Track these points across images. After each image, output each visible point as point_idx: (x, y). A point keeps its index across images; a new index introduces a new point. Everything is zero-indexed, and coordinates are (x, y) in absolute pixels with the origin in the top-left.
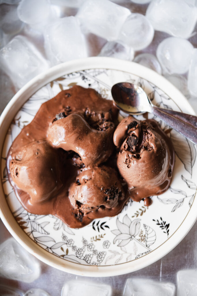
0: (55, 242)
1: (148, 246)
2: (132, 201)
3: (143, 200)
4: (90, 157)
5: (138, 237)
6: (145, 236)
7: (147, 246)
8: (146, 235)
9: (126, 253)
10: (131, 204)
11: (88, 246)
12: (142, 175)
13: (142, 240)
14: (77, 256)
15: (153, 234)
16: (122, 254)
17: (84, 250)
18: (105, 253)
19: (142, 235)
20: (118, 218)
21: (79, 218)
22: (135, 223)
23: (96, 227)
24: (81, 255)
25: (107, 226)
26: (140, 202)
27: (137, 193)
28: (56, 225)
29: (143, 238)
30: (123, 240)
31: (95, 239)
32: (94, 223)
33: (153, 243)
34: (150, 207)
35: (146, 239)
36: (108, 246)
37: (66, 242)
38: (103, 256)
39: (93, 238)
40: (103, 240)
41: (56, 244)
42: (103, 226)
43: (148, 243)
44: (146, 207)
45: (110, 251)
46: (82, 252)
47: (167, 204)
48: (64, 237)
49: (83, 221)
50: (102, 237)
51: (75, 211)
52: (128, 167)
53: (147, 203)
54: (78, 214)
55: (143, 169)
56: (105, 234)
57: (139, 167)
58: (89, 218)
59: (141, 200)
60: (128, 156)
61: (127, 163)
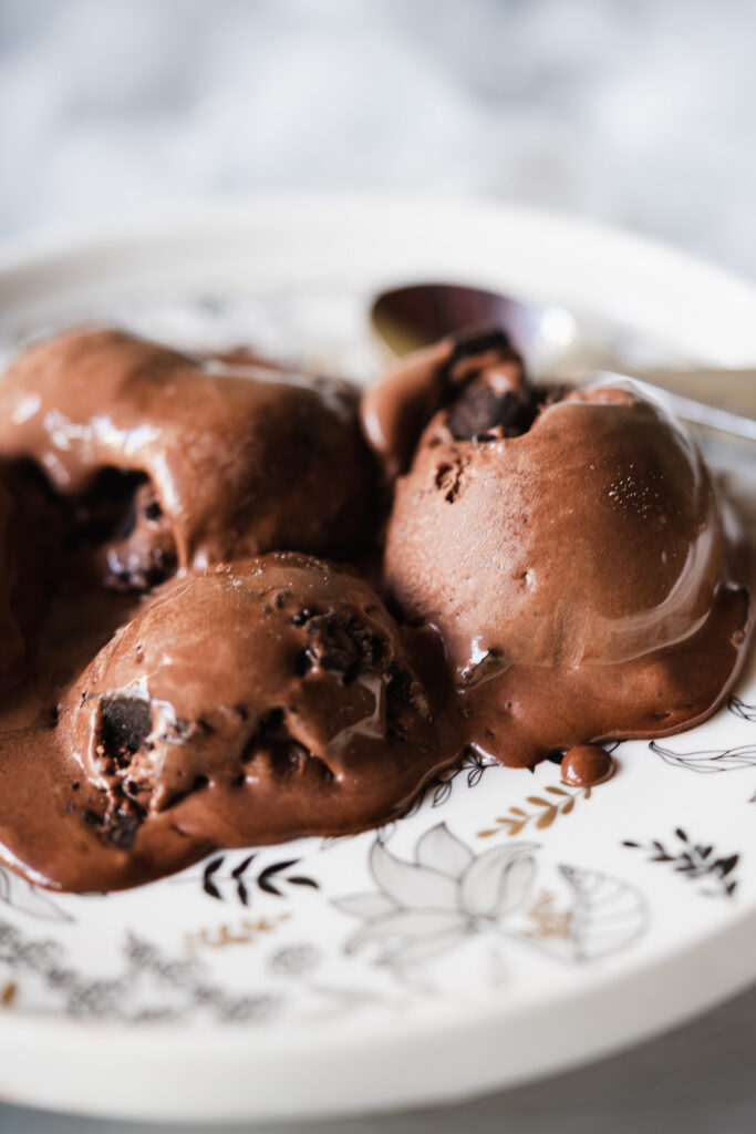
2: (481, 767)
3: (556, 758)
4: (211, 461)
5: (519, 921)
6: (569, 916)
8: (580, 912)
10: (470, 782)
13: (548, 932)
15: (628, 901)
19: (551, 912)
20: (380, 843)
21: (114, 829)
22: (497, 861)
23: (227, 887)
25: (301, 881)
26: (532, 770)
27: (517, 710)
29: (556, 927)
31: (214, 936)
32: (213, 868)
34: (599, 791)
39: (204, 933)
40: (267, 944)
44: (577, 792)
47: (723, 770)
49: (139, 846)
50: (263, 926)
51: (86, 794)
52: (450, 498)
53: (579, 772)
54: (111, 808)
55: (550, 476)
56: (285, 917)
57: (519, 469)
58: (181, 834)
59: (539, 760)
60: (455, 451)
61: (446, 483)
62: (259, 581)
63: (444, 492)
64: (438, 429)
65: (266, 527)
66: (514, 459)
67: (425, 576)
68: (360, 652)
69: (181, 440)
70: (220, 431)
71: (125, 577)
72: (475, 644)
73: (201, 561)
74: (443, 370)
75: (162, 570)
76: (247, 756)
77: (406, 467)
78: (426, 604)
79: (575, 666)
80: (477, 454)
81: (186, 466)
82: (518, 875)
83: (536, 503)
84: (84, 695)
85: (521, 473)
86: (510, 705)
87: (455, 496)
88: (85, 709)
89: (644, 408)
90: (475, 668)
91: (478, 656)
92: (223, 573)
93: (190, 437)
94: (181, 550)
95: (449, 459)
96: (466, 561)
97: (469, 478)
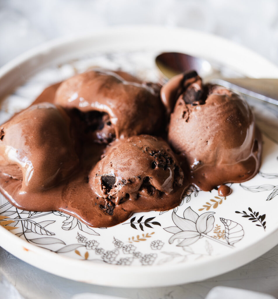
0: (65, 244)
1: (231, 244)
2: (197, 191)
3: (217, 189)
5: (212, 234)
6: (224, 232)
7: (229, 244)
8: (227, 231)
9: (193, 253)
10: (195, 195)
11: (124, 247)
13: (220, 237)
14: (104, 261)
15: (239, 228)
16: (186, 256)
17: (117, 253)
18: (155, 256)
19: (220, 231)
20: (174, 212)
21: (107, 210)
22: (205, 217)
23: (137, 225)
24: (112, 259)
25: (156, 223)
26: (211, 192)
28: (66, 224)
29: (222, 235)
30: (185, 239)
31: (136, 239)
32: (133, 220)
33: (240, 240)
34: (228, 197)
35: (227, 235)
36: (159, 247)
37: (84, 244)
38: (152, 259)
39: (133, 238)
40: (149, 240)
41: (67, 246)
42: (150, 223)
43: (230, 241)
44: (222, 198)
45: (164, 253)
46: (114, 256)
47: (259, 191)
48: (81, 238)
49: (114, 214)
50: (147, 236)
51: (100, 200)
52: (187, 121)
53: (222, 192)
54: (106, 204)
55: (213, 115)
56: (153, 233)
57: (205, 114)
58: (124, 210)
59: (212, 189)
60: (187, 107)
61: (185, 117)
62: (141, 144)
63: (185, 120)
64: (180, 100)
65: (138, 128)
66: (203, 111)
67: (181, 141)
68: (167, 162)
69: (117, 105)
70: (127, 103)
71: (101, 140)
72: (195, 160)
73: (122, 137)
75: (111, 138)
76: (140, 189)
77: (172, 111)
78: (181, 148)
79: (219, 164)
80: (193, 109)
81: (118, 112)
82: (211, 220)
83: (209, 123)
84: (96, 175)
85: (205, 115)
86: (204, 174)
87: (188, 121)
88: (97, 178)
89: (234, 95)
90: (195, 165)
91: (196, 162)
92: (130, 142)
93: (119, 104)
94: (117, 134)
95: (186, 110)
96: (192, 138)
97: (192, 116)
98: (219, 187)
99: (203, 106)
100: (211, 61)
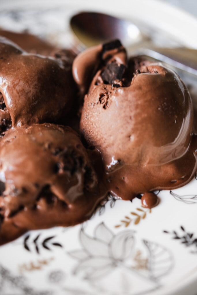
2: (114, 200)
3: (140, 197)
4: (23, 90)
5: (130, 262)
6: (147, 261)
10: (111, 205)
12: (136, 116)
15: (166, 255)
20: (82, 230)
22: (122, 237)
23: (32, 246)
25: (57, 244)
26: (131, 201)
27: (127, 180)
32: (27, 238)
34: (154, 210)
39: (25, 265)
40: (47, 270)
42: (49, 244)
44: (147, 210)
50: (45, 262)
52: (104, 107)
53: (147, 203)
55: (139, 102)
56: (52, 259)
57: (129, 100)
58: (16, 226)
59: (133, 197)
60: (105, 89)
61: (102, 102)
62: (41, 137)
63: (102, 105)
64: (98, 77)
65: (41, 113)
66: (126, 95)
67: (95, 133)
68: (75, 163)
72: (113, 159)
73: (19, 124)
74: (99, 54)
75: (5, 126)
76: (38, 199)
77: (87, 92)
78: (96, 142)
79: (145, 165)
80: (114, 92)
81: (15, 92)
82: (129, 243)
83: (134, 112)
86: (124, 178)
87: (106, 107)
89: (169, 75)
90: (112, 166)
91: (114, 162)
92: (28, 134)
94: (13, 120)
95: (103, 92)
96: (110, 130)
97: (111, 101)
98: (142, 195)
99: (127, 88)
100: (140, 24)
